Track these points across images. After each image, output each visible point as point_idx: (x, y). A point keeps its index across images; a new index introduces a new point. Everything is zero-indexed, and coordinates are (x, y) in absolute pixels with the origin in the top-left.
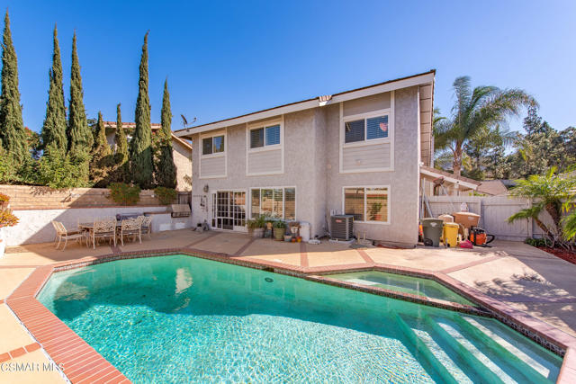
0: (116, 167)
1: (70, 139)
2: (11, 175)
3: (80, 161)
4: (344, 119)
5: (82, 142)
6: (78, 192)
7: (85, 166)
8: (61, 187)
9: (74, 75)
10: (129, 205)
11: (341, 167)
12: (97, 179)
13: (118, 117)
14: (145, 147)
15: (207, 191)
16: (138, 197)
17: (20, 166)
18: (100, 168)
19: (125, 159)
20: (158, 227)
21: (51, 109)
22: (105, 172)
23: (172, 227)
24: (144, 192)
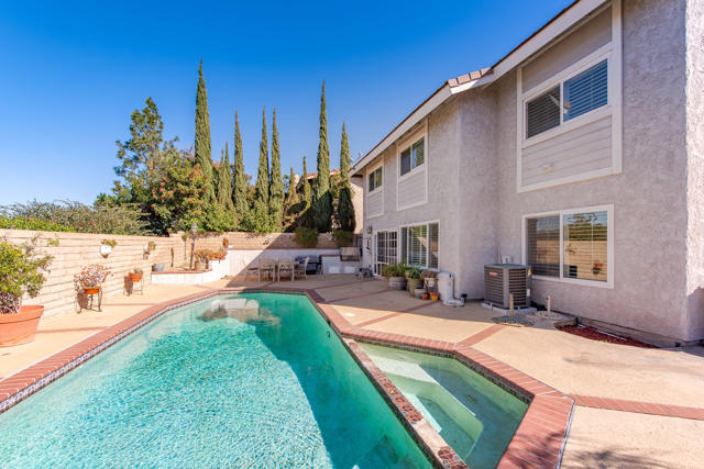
0: (301, 213)
1: (270, 193)
2: (236, 226)
3: (275, 210)
4: (524, 96)
5: (277, 195)
6: (273, 237)
7: (278, 215)
8: (263, 232)
9: (275, 142)
10: (308, 248)
11: (519, 182)
12: (288, 225)
13: (305, 169)
14: (323, 193)
15: (370, 233)
16: (316, 239)
17: (242, 218)
18: (289, 215)
19: (308, 206)
20: (328, 269)
21: (260, 173)
22: (292, 218)
23: (341, 270)
24: (322, 235)
